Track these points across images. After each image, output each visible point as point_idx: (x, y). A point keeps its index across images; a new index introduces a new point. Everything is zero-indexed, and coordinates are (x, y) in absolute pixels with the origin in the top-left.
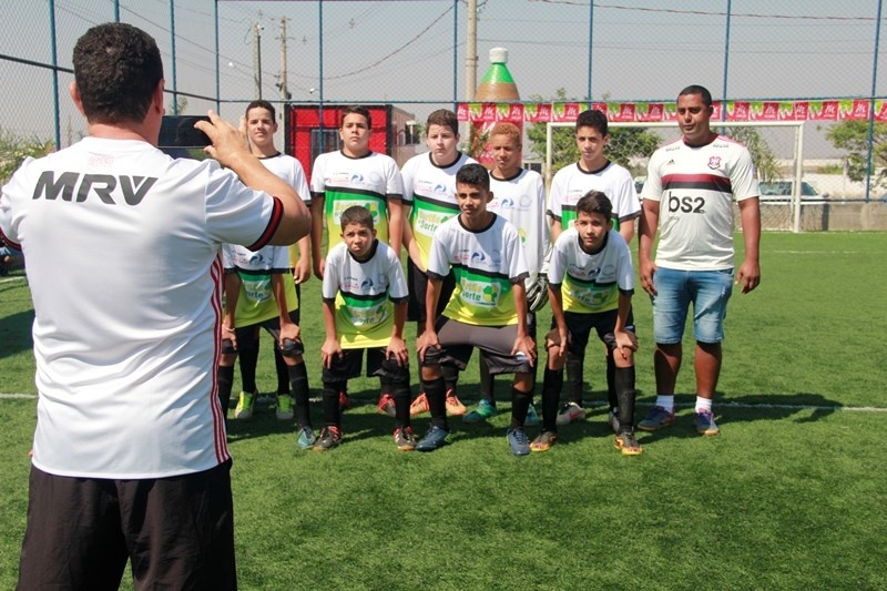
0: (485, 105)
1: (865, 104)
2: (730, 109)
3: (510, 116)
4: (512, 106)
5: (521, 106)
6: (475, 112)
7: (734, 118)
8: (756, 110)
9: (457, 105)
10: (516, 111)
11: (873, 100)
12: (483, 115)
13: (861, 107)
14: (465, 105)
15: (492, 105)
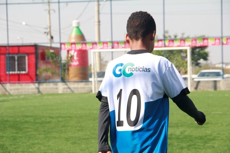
0: (72, 44)
1: (219, 39)
2: (167, 43)
3: (82, 47)
4: (82, 44)
5: (85, 44)
6: (68, 47)
7: (168, 46)
8: (177, 43)
9: (61, 44)
10: (84, 45)
11: (222, 38)
12: (71, 47)
13: (217, 41)
14: (64, 44)
15: (74, 44)
